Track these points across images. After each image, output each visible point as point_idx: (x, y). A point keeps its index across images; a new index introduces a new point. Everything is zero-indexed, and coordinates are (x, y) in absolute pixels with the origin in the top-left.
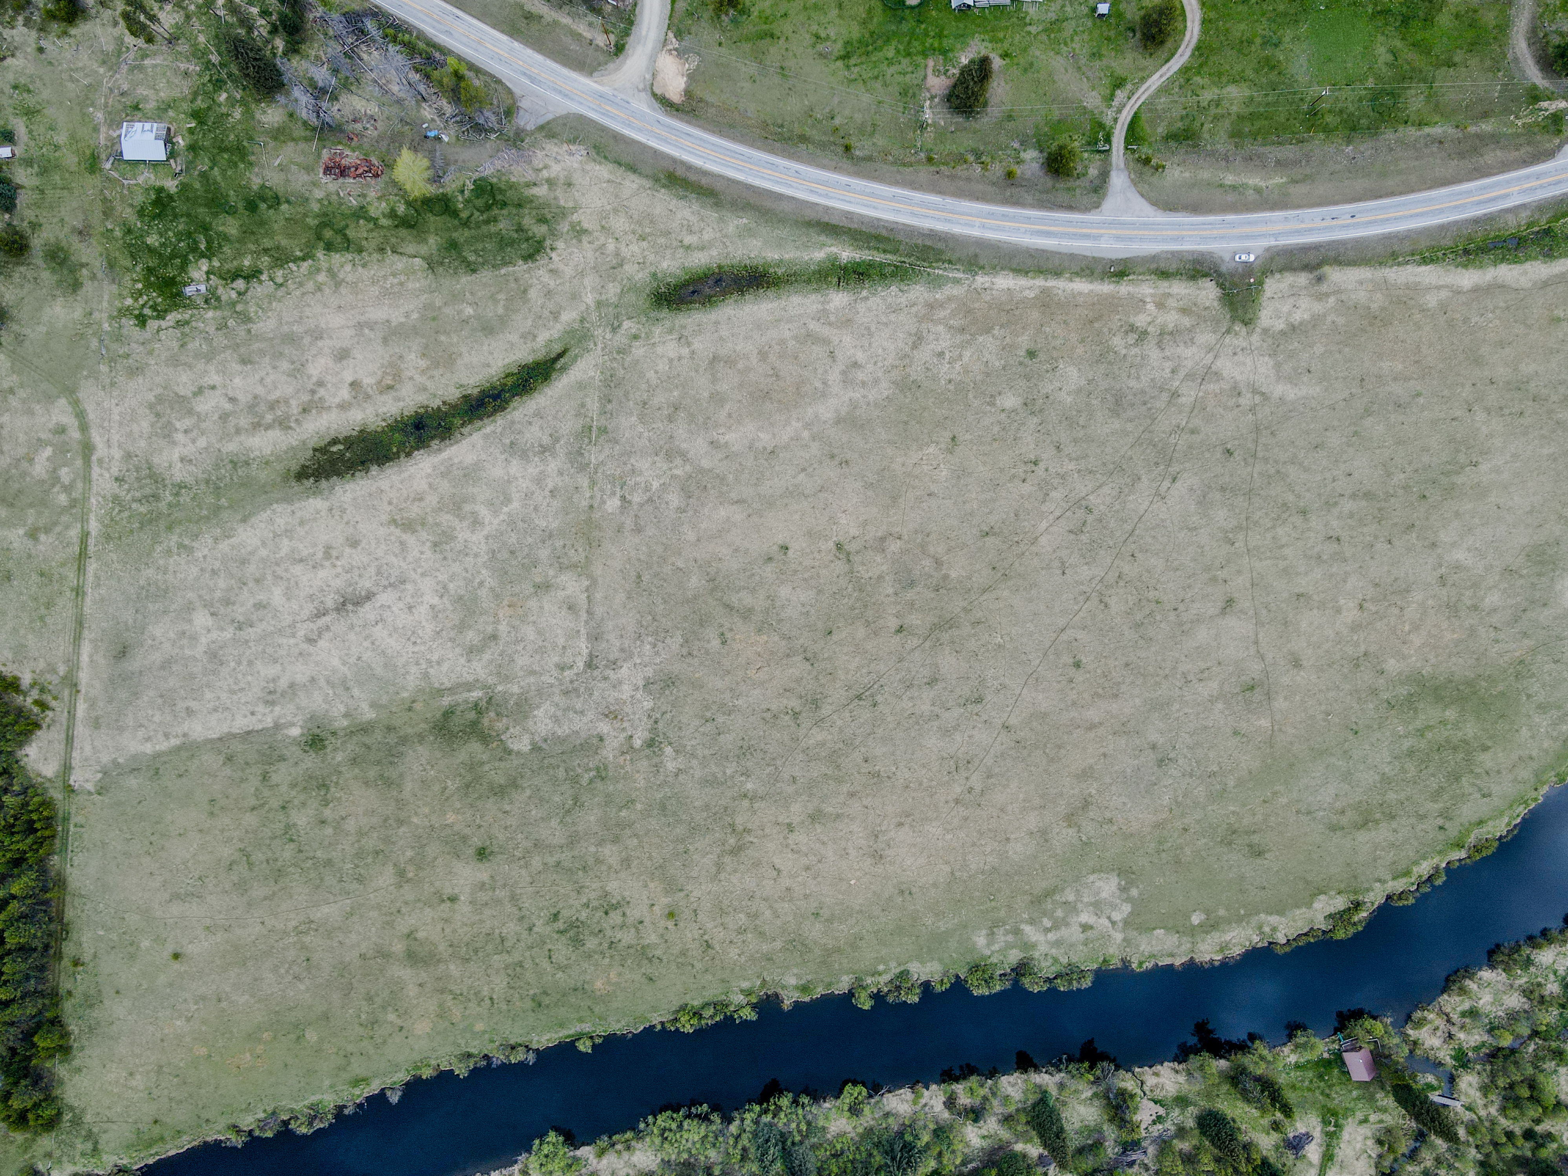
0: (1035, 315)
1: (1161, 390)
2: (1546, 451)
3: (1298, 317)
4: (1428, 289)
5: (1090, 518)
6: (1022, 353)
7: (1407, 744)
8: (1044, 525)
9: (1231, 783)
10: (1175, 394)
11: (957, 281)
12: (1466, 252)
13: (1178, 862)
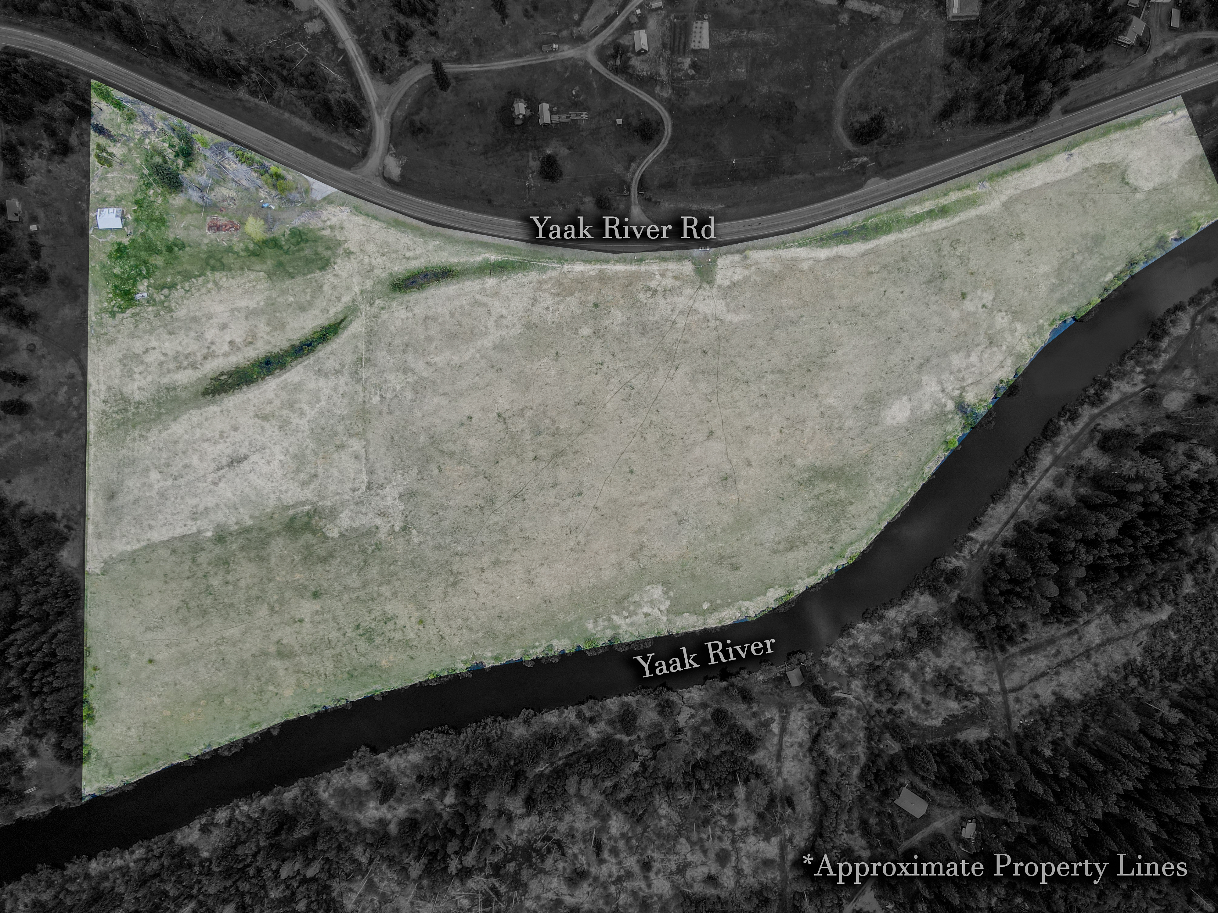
0: (597, 284)
1: (667, 321)
2: (870, 343)
3: (736, 278)
4: (803, 260)
5: (633, 392)
6: (591, 305)
7: (810, 504)
8: (609, 397)
9: (719, 531)
10: (674, 323)
11: (554, 268)
12: (822, 239)
13: (693, 576)
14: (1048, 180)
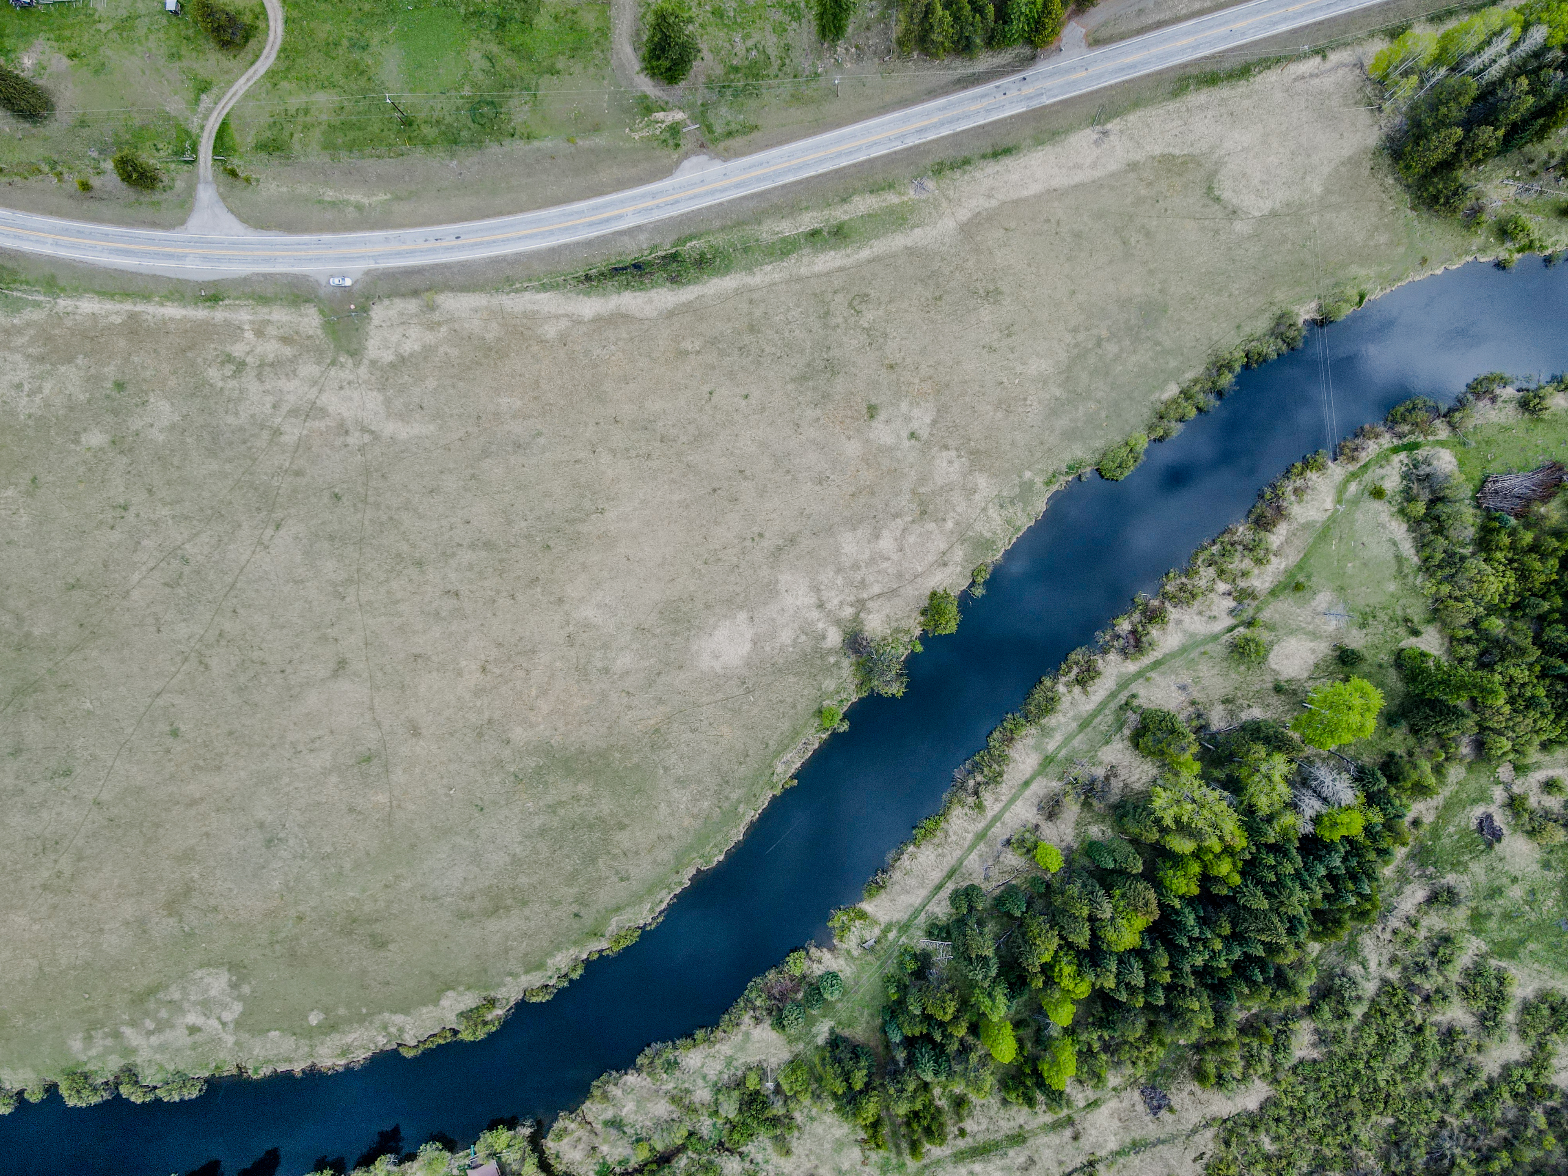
0: (122, 343)
1: (262, 427)
2: (676, 498)
3: (408, 347)
4: (549, 317)
5: (187, 570)
6: (109, 385)
7: (538, 822)
8: (136, 577)
9: (348, 866)
10: (277, 432)
11: (37, 305)
12: (588, 278)
13: (293, 955)
14: (1056, 183)
